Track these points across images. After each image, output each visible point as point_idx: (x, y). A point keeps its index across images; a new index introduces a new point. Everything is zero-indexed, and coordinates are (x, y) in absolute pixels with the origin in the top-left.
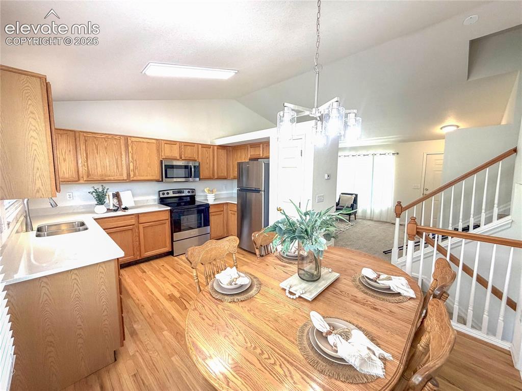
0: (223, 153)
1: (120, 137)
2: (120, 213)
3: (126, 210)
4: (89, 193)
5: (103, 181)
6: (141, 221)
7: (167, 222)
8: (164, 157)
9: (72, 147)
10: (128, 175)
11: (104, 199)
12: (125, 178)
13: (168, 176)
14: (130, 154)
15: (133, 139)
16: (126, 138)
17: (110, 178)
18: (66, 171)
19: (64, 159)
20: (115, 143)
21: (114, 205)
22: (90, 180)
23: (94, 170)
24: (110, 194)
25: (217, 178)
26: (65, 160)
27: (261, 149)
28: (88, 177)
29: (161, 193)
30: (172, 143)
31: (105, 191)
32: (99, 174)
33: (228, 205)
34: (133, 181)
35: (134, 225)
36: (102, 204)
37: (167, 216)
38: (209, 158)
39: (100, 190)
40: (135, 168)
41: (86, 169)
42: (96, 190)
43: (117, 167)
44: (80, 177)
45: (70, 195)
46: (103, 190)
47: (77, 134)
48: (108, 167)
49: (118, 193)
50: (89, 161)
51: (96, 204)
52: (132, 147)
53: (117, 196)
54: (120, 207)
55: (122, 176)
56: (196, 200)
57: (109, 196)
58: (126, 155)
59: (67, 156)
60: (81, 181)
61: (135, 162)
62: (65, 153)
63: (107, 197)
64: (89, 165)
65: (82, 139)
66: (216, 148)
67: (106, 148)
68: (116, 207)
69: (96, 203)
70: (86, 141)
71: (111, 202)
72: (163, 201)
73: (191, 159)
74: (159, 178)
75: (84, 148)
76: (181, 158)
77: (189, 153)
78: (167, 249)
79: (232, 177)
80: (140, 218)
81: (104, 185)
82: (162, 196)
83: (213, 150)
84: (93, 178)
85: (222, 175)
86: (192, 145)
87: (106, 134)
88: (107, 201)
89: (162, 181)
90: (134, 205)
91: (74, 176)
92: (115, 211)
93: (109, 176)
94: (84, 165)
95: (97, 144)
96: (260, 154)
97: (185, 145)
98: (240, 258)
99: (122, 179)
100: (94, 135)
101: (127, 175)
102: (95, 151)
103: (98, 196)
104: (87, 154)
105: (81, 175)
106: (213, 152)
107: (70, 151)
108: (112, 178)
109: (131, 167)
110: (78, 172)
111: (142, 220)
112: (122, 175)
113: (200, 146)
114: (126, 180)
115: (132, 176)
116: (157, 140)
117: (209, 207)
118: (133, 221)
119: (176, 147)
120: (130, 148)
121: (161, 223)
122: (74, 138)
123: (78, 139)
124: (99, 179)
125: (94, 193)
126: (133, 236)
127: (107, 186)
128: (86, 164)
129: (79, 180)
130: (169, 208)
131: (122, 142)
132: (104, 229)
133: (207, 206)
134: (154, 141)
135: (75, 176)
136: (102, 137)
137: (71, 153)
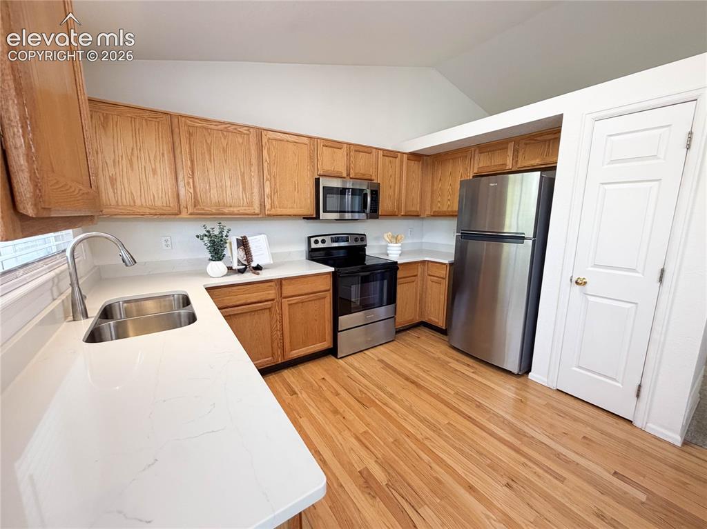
0: (416, 166)
1: (248, 130)
2: (249, 277)
3: (259, 271)
4: (198, 237)
5: (220, 215)
6: (284, 294)
7: (328, 295)
8: (322, 173)
9: (166, 148)
10: (263, 205)
11: (223, 250)
12: (257, 211)
13: (328, 210)
14: (265, 165)
15: (271, 135)
16: (260, 132)
17: (232, 209)
18: (158, 194)
19: (152, 169)
20: (241, 141)
21: (239, 261)
22: (200, 213)
23: (206, 193)
24: (233, 239)
25: (405, 215)
26: (154, 171)
27: (510, 153)
28: (195, 206)
29: (313, 240)
30: (334, 145)
31: (224, 234)
32: (213, 201)
33: (424, 265)
34: (272, 217)
35: (273, 300)
36: (220, 259)
37: (327, 284)
38: (393, 177)
39: (216, 232)
40: (274, 191)
41: (192, 191)
42: (208, 232)
43: (244, 189)
44: (182, 207)
45: (166, 241)
46: (221, 232)
47: (175, 121)
48: (228, 189)
49: (245, 238)
50: (196, 175)
51: (210, 260)
52: (269, 149)
53: (243, 245)
54: (249, 265)
55: (252, 206)
56: (367, 253)
57: (230, 243)
58: (259, 165)
59: (158, 164)
60: (184, 215)
61: (273, 179)
62: (155, 157)
63: (228, 245)
64: (197, 184)
65: (184, 129)
66: (405, 156)
67: (225, 151)
68: (243, 265)
69: (209, 256)
70: (191, 134)
71: (234, 255)
72: (315, 255)
73: (365, 177)
74: (312, 212)
75: (188, 150)
76: (348, 175)
77: (363, 165)
78: (326, 344)
79: (428, 212)
80: (284, 287)
81: (223, 223)
82: (314, 246)
83: (402, 162)
84: (203, 209)
85: (413, 209)
86: (367, 150)
87: (224, 123)
88: (227, 252)
89: (317, 217)
90: (272, 262)
91: (172, 205)
92: (241, 271)
93: (231, 206)
94: (188, 183)
95: (209, 142)
96: (505, 165)
97: (356, 151)
98: (468, 373)
99: (252, 211)
100: (205, 124)
101: (261, 205)
102: (207, 157)
103: (213, 243)
104: (192, 162)
105: (183, 203)
106: (401, 165)
107: (163, 154)
108: (235, 210)
109: (267, 190)
110: (178, 196)
111: (288, 290)
112: (251, 204)
113: (381, 152)
114: (258, 214)
115: (268, 206)
116: (310, 138)
117: (398, 268)
118: (272, 293)
119: (341, 154)
120: (265, 152)
121: (316, 295)
122: (169, 130)
123: (176, 130)
124: (214, 211)
125: (206, 238)
126: (271, 321)
127: (227, 225)
128: (191, 180)
129: (180, 213)
130: (332, 269)
131: (253, 139)
132: (219, 309)
133: (393, 267)
134: (305, 140)
135: (173, 203)
136: (219, 127)
137: (166, 156)
